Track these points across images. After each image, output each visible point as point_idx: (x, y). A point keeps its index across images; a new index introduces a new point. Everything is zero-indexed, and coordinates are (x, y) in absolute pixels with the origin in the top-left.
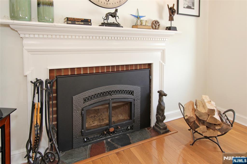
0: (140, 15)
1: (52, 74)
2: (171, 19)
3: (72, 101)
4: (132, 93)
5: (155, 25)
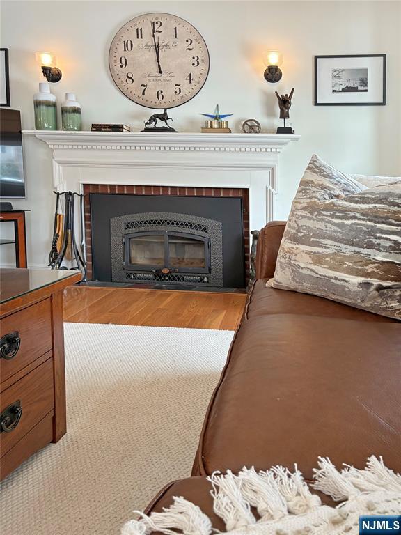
1: (87, 191)
2: (284, 115)
3: (110, 224)
4: (205, 229)
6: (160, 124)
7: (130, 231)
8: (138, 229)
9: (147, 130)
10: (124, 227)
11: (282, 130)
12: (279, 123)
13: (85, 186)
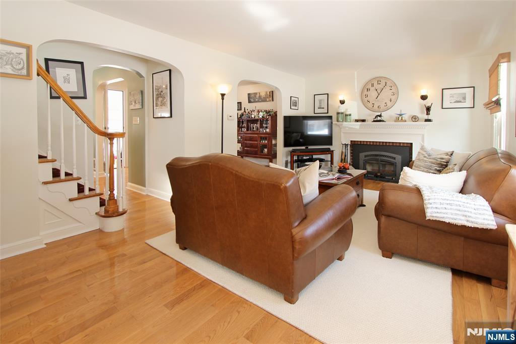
0: (402, 113)
1: (352, 143)
2: (428, 114)
3: (359, 155)
4: (394, 158)
5: (415, 119)
6: (379, 118)
7: (366, 158)
8: (370, 158)
9: (374, 121)
10: (364, 157)
11: (427, 120)
12: (426, 117)
13: (351, 141)
